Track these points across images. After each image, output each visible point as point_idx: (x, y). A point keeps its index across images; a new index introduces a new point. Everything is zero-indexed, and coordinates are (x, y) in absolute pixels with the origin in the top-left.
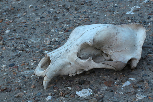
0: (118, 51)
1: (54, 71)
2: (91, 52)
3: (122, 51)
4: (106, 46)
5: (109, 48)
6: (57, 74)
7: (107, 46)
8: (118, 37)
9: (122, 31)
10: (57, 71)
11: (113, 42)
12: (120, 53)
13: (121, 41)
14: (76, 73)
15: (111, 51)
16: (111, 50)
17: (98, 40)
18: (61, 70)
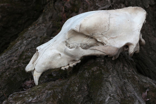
0: (113, 38)
1: (43, 64)
2: (82, 41)
3: (117, 37)
4: (98, 32)
5: (102, 35)
6: (47, 67)
7: (100, 34)
8: (110, 22)
9: (116, 15)
10: (46, 64)
11: (105, 28)
12: (115, 40)
13: (114, 26)
14: (69, 65)
15: (106, 39)
16: (106, 37)
17: (86, 25)
18: (50, 63)
